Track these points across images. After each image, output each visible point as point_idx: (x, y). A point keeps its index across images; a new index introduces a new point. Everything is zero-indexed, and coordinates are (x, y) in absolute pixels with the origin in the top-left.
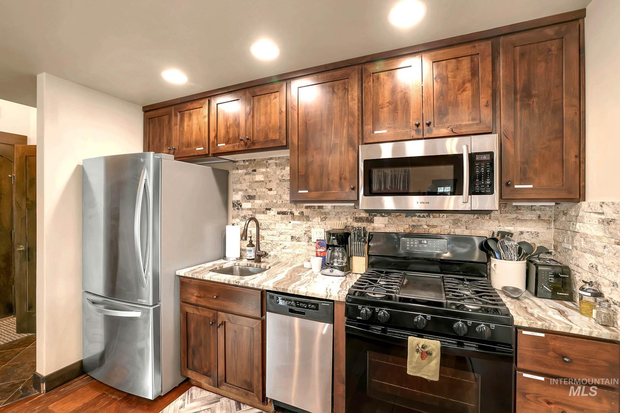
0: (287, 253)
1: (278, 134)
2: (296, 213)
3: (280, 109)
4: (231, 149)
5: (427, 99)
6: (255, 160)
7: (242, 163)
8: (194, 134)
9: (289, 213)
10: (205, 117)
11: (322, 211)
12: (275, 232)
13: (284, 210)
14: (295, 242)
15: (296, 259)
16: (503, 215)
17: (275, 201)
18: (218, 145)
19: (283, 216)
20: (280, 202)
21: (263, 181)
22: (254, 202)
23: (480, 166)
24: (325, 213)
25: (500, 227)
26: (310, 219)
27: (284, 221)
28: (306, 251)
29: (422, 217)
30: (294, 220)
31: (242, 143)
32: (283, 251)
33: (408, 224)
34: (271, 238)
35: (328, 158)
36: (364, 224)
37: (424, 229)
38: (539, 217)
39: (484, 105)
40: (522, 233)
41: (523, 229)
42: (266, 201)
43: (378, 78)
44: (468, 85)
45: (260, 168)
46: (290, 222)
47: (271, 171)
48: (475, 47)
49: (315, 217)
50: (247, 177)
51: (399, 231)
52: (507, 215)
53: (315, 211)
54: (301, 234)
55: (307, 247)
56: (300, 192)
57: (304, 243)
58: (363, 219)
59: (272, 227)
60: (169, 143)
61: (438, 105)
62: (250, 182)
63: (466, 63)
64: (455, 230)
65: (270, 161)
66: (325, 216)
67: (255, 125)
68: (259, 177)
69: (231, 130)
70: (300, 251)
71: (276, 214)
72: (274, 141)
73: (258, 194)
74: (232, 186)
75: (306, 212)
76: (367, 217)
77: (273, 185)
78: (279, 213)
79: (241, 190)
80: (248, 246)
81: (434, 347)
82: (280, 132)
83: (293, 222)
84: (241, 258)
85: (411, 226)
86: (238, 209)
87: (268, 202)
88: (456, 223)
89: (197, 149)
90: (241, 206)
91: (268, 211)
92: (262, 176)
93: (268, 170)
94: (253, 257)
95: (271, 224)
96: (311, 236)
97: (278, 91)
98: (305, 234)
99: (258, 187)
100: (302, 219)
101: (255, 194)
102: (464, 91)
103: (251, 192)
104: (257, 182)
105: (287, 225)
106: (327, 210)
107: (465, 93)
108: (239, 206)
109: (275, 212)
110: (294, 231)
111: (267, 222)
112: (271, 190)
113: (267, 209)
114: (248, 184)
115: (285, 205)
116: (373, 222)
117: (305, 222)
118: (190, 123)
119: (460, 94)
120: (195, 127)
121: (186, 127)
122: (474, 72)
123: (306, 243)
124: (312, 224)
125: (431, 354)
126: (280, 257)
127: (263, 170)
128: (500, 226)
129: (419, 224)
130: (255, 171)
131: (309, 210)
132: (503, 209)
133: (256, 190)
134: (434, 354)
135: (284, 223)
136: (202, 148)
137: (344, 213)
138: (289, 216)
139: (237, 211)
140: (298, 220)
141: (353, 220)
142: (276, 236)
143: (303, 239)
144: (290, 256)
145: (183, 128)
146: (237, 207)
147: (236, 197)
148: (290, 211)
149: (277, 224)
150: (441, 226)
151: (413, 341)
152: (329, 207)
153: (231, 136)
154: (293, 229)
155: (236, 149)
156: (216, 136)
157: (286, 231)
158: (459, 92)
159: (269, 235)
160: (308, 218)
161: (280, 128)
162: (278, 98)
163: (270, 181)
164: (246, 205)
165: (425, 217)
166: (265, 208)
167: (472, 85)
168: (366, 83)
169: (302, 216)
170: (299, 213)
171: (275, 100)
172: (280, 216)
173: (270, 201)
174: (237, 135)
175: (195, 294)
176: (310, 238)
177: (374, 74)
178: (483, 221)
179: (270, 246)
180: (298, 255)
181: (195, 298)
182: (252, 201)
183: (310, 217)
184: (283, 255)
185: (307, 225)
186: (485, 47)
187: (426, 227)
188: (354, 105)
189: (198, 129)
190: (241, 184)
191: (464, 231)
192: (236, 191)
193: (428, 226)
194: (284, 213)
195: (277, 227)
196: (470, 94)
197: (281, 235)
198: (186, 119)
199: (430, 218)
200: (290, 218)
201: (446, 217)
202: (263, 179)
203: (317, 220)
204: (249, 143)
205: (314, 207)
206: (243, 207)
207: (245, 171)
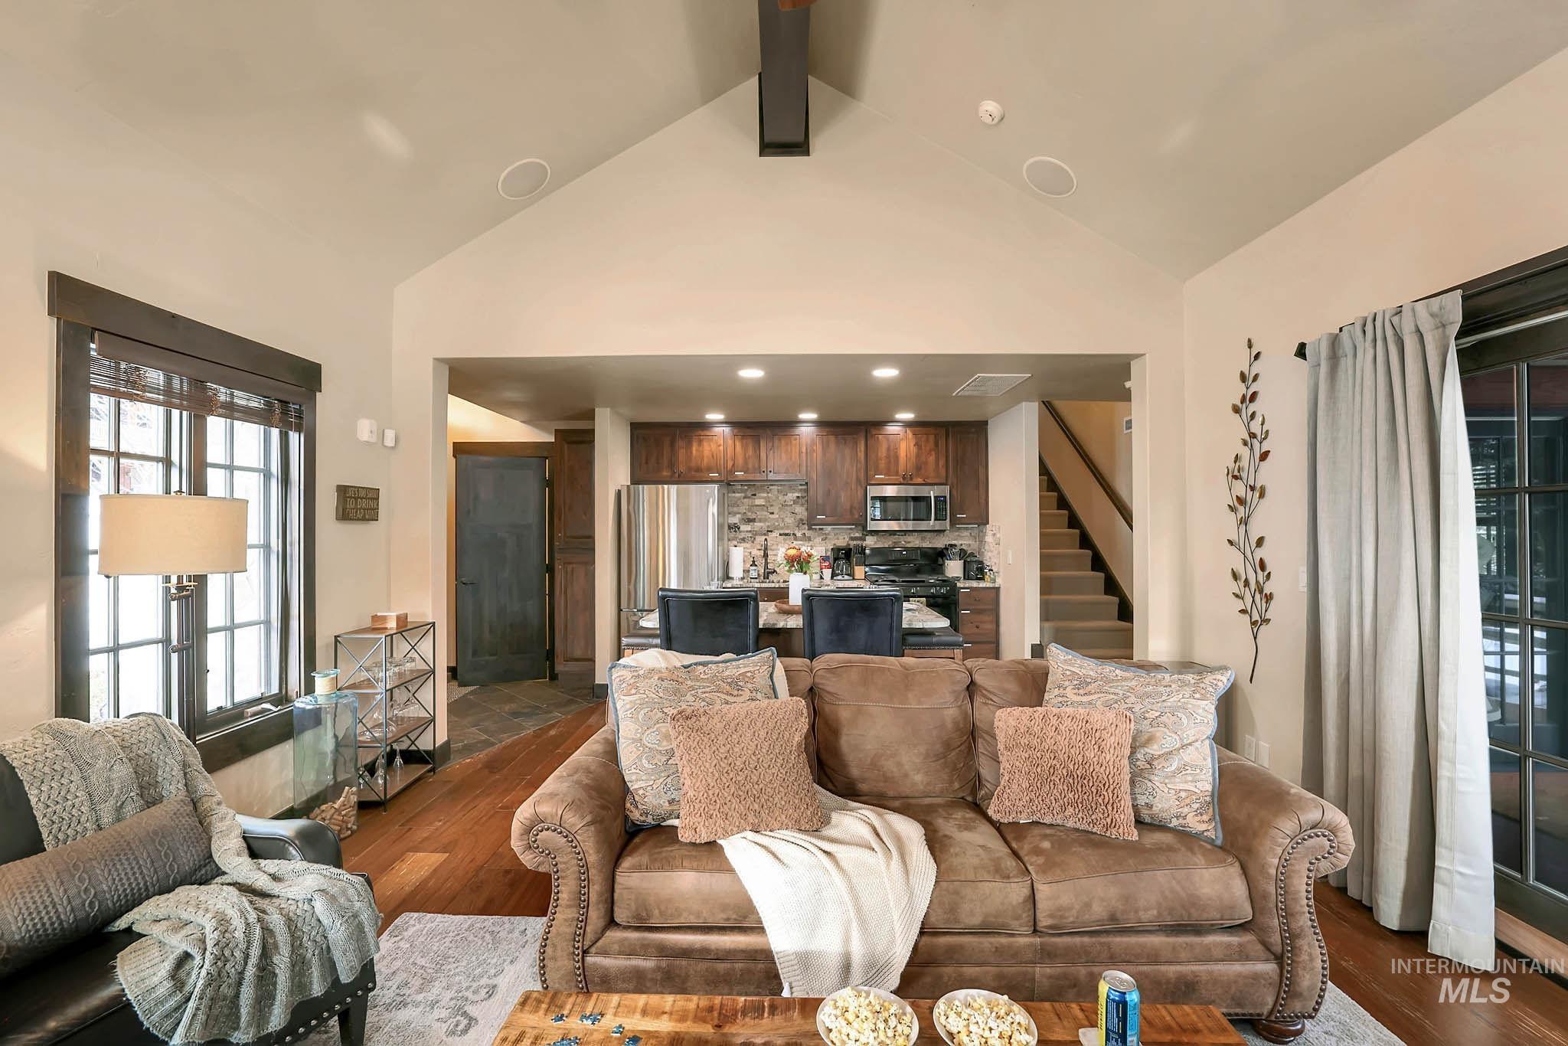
1: (798, 470)
2: (799, 534)
3: (801, 450)
5: (910, 459)
7: (740, 487)
8: (706, 460)
10: (720, 446)
11: (824, 532)
13: (787, 532)
16: (952, 533)
17: (777, 524)
18: (737, 473)
20: (782, 525)
22: (754, 524)
24: (826, 534)
26: (812, 539)
27: (787, 542)
29: (900, 536)
33: (890, 541)
34: (773, 558)
36: (859, 542)
38: (970, 534)
39: (941, 467)
40: (961, 545)
41: (963, 542)
42: (767, 524)
43: (878, 438)
44: (933, 453)
45: (760, 492)
46: (793, 543)
48: (937, 429)
49: (817, 537)
50: (746, 501)
52: (954, 533)
53: (816, 532)
56: (819, 517)
58: (859, 538)
59: (774, 547)
60: (672, 465)
61: (916, 464)
62: (749, 506)
63: (932, 438)
64: (923, 544)
65: (771, 487)
66: (826, 537)
67: (776, 460)
68: (758, 502)
69: (750, 461)
73: (759, 517)
74: (728, 509)
75: (808, 533)
77: (775, 510)
78: (780, 535)
79: (739, 513)
80: (751, 566)
82: (800, 469)
84: (744, 577)
85: (893, 543)
86: (735, 531)
87: (769, 525)
88: (923, 539)
89: (711, 475)
90: (739, 529)
91: (770, 533)
92: (763, 500)
93: (770, 495)
95: (773, 545)
97: (799, 436)
99: (758, 511)
100: (804, 539)
101: (755, 517)
102: (930, 455)
103: (751, 515)
104: (757, 506)
106: (827, 532)
107: (931, 457)
109: (777, 534)
112: (773, 513)
113: (768, 531)
114: (746, 507)
115: (788, 528)
116: (866, 540)
117: (807, 542)
118: (701, 449)
120: (707, 453)
121: (694, 452)
122: (936, 445)
124: (814, 544)
127: (765, 495)
128: (949, 540)
129: (899, 541)
130: (755, 495)
131: (811, 532)
132: (952, 529)
133: (756, 514)
136: (718, 475)
137: (841, 534)
139: (735, 533)
140: (800, 541)
141: (851, 539)
145: (691, 453)
148: (792, 532)
149: (780, 545)
150: (914, 542)
152: (829, 529)
153: (751, 466)
156: (733, 465)
158: (928, 456)
159: (771, 555)
160: (809, 539)
161: (800, 465)
162: (798, 441)
163: (772, 506)
164: (743, 528)
165: (903, 536)
167: (935, 453)
168: (870, 439)
169: (804, 536)
170: (801, 534)
172: (783, 537)
173: (772, 524)
174: (757, 466)
177: (874, 436)
178: (940, 537)
182: (751, 523)
183: (811, 537)
185: (810, 545)
186: (942, 431)
187: (903, 543)
188: (861, 455)
189: (711, 455)
190: (739, 508)
191: (929, 544)
192: (733, 514)
194: (786, 535)
196: (934, 458)
198: (695, 444)
199: (906, 536)
200: (793, 538)
201: (918, 535)
202: (764, 504)
203: (818, 540)
205: (816, 529)
206: (741, 529)
207: (743, 495)
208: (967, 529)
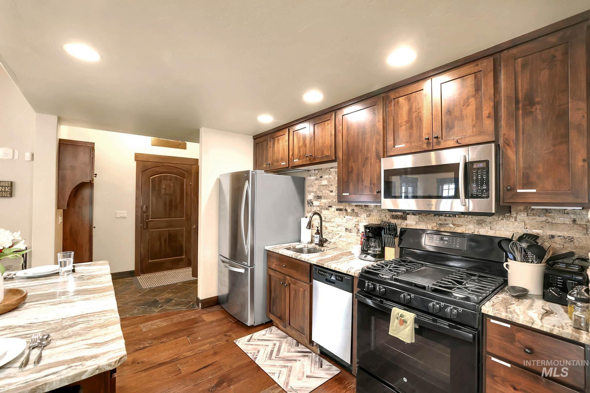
0: (343, 241)
1: (329, 152)
2: (349, 210)
3: (331, 133)
4: (301, 164)
5: (436, 116)
6: (321, 169)
7: (314, 172)
8: (280, 153)
9: (344, 210)
10: (286, 141)
11: (368, 209)
12: (334, 224)
13: (341, 207)
14: (348, 233)
15: (348, 246)
16: (531, 218)
17: (334, 200)
18: (294, 161)
19: (341, 212)
21: (327, 185)
22: (321, 200)
23: (477, 172)
24: (370, 211)
25: (527, 230)
26: (359, 215)
27: (341, 216)
28: (356, 240)
29: (448, 217)
30: (347, 216)
31: (308, 158)
32: (340, 239)
33: (435, 222)
34: (332, 229)
35: (362, 168)
36: (399, 221)
37: (450, 227)
38: (574, 221)
39: (486, 117)
40: (553, 237)
41: (553, 233)
44: (472, 100)
45: (325, 175)
46: (345, 217)
47: (332, 177)
48: (477, 65)
49: (362, 213)
50: (316, 182)
51: (428, 228)
52: (535, 217)
53: (362, 209)
54: (352, 227)
55: (357, 237)
56: (344, 194)
57: (354, 234)
58: (398, 217)
59: (333, 220)
61: (445, 120)
62: (318, 186)
63: (470, 81)
64: (480, 230)
65: (331, 170)
66: (369, 213)
67: (316, 145)
68: (324, 182)
69: (301, 150)
70: (351, 240)
71: (335, 210)
72: (327, 156)
73: (324, 195)
74: (307, 189)
75: (356, 209)
76: (402, 215)
77: (333, 188)
78: (337, 210)
79: (313, 192)
80: (316, 234)
81: (409, 317)
82: (331, 150)
83: (346, 217)
84: (312, 242)
85: (438, 225)
86: (311, 206)
87: (330, 201)
88: (480, 223)
89: (282, 164)
90: (313, 204)
91: (330, 208)
92: (326, 181)
93: (330, 176)
94: (318, 243)
95: (332, 218)
96: (359, 229)
97: (330, 120)
98: (355, 227)
99: (324, 190)
100: (353, 215)
101: (322, 195)
102: (468, 105)
103: (319, 194)
104: (323, 185)
105: (342, 219)
106: (371, 209)
107: (469, 108)
108: (311, 204)
109: (335, 209)
110: (347, 224)
111: (329, 216)
112: (332, 192)
113: (329, 206)
114: (317, 187)
115: (341, 204)
116: (406, 219)
117: (355, 217)
118: (278, 146)
119: (465, 109)
121: (276, 149)
122: (478, 88)
123: (356, 234)
124: (360, 219)
125: (406, 322)
126: (338, 244)
127: (327, 176)
128: (527, 228)
129: (446, 223)
130: (321, 177)
131: (358, 208)
132: (530, 212)
133: (322, 192)
134: (408, 323)
135: (340, 217)
136: (285, 163)
137: (383, 211)
138: (344, 212)
139: (310, 207)
140: (350, 216)
141: (391, 217)
142: (335, 227)
143: (354, 231)
144: (345, 243)
145: (274, 150)
146: (310, 205)
147: (310, 197)
148: (344, 208)
149: (336, 218)
150: (466, 225)
151: (396, 311)
152: (373, 206)
153: (301, 154)
154: (347, 222)
155: (304, 163)
156: (293, 154)
157: (342, 224)
158: (464, 107)
159: (330, 226)
160: (357, 215)
161: (331, 147)
162: (330, 125)
163: (331, 185)
164: (316, 203)
165: (451, 217)
166: (328, 205)
167: (476, 99)
168: (389, 107)
169: (353, 212)
170: (351, 210)
171: (328, 126)
172: (338, 212)
173: (332, 200)
174: (305, 153)
175: (275, 263)
176: (359, 230)
177: (395, 100)
178: (508, 222)
179: (331, 234)
180: (350, 243)
181: (274, 265)
182: (319, 200)
183: (359, 213)
184: (339, 242)
185: (357, 220)
186: (487, 64)
187: (451, 226)
188: (380, 126)
189: (283, 149)
190: (313, 187)
191: (488, 231)
192: (310, 192)
193: (454, 225)
194: (340, 210)
195: (336, 221)
196: (474, 108)
197: (338, 227)
198: (276, 143)
199: (456, 217)
200: (345, 214)
201: (470, 218)
202: (327, 184)
203: (364, 216)
204: (312, 158)
205: (362, 206)
206: (314, 204)
207: (315, 177)
208: (565, 212)
